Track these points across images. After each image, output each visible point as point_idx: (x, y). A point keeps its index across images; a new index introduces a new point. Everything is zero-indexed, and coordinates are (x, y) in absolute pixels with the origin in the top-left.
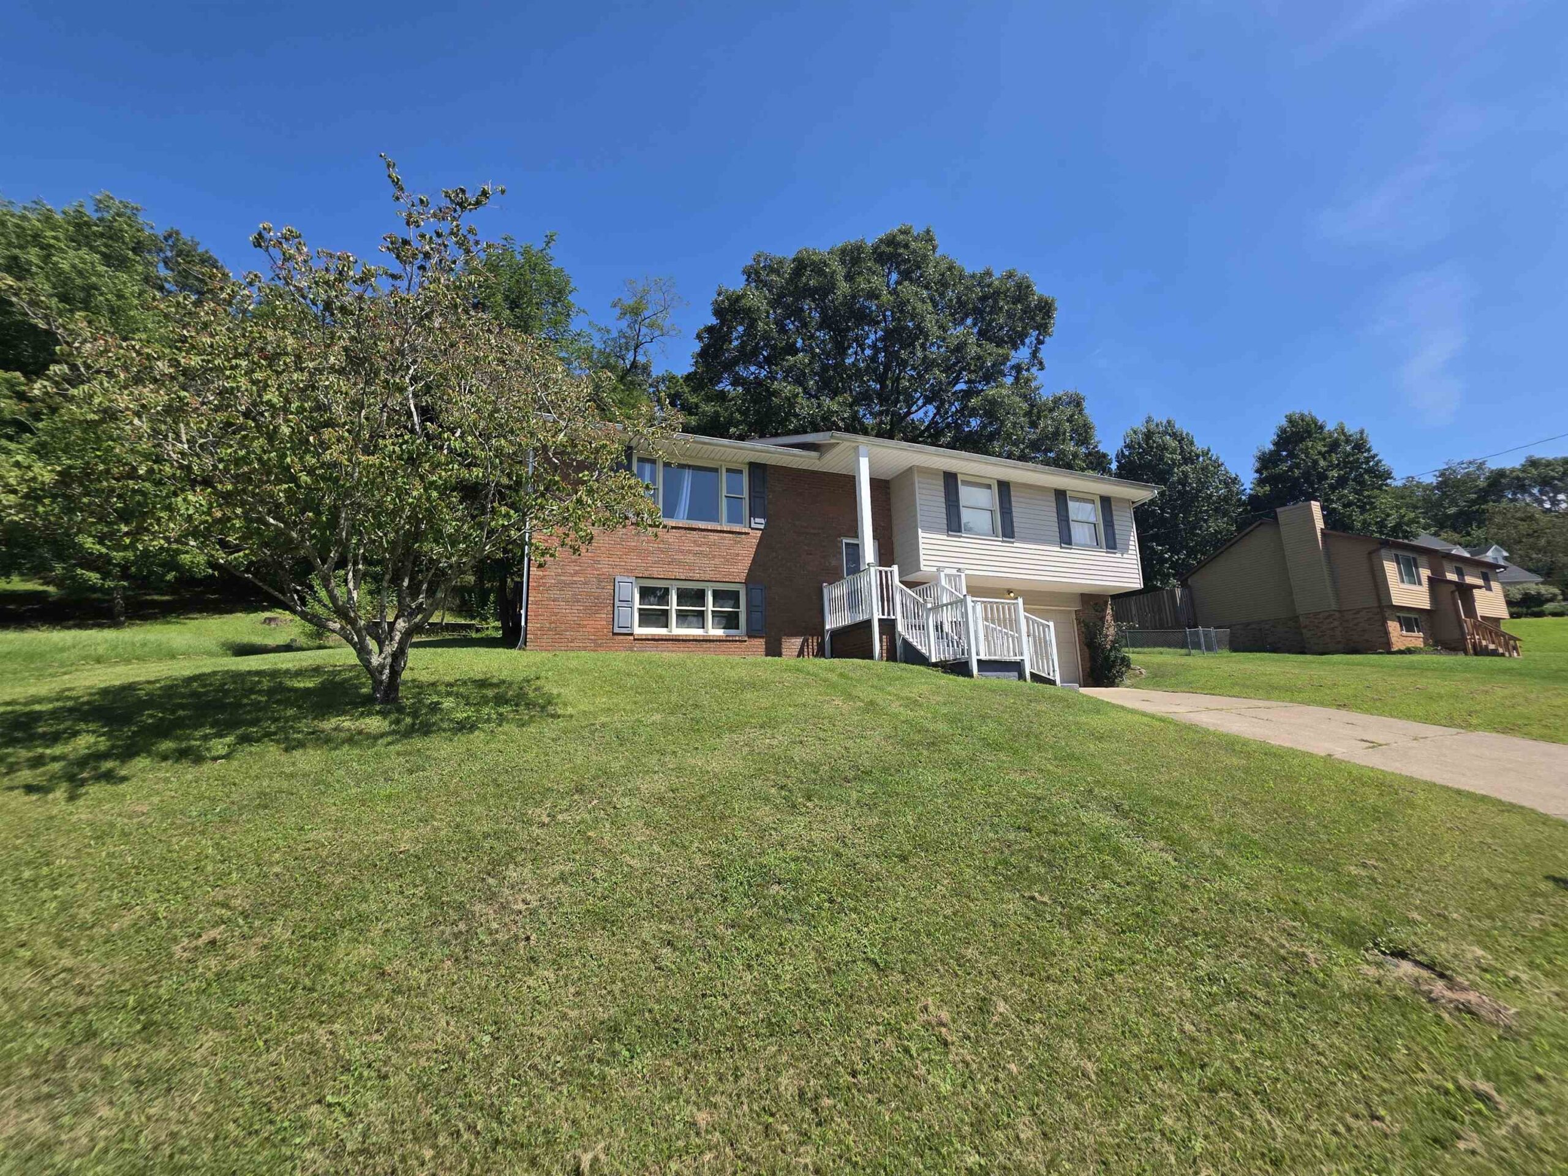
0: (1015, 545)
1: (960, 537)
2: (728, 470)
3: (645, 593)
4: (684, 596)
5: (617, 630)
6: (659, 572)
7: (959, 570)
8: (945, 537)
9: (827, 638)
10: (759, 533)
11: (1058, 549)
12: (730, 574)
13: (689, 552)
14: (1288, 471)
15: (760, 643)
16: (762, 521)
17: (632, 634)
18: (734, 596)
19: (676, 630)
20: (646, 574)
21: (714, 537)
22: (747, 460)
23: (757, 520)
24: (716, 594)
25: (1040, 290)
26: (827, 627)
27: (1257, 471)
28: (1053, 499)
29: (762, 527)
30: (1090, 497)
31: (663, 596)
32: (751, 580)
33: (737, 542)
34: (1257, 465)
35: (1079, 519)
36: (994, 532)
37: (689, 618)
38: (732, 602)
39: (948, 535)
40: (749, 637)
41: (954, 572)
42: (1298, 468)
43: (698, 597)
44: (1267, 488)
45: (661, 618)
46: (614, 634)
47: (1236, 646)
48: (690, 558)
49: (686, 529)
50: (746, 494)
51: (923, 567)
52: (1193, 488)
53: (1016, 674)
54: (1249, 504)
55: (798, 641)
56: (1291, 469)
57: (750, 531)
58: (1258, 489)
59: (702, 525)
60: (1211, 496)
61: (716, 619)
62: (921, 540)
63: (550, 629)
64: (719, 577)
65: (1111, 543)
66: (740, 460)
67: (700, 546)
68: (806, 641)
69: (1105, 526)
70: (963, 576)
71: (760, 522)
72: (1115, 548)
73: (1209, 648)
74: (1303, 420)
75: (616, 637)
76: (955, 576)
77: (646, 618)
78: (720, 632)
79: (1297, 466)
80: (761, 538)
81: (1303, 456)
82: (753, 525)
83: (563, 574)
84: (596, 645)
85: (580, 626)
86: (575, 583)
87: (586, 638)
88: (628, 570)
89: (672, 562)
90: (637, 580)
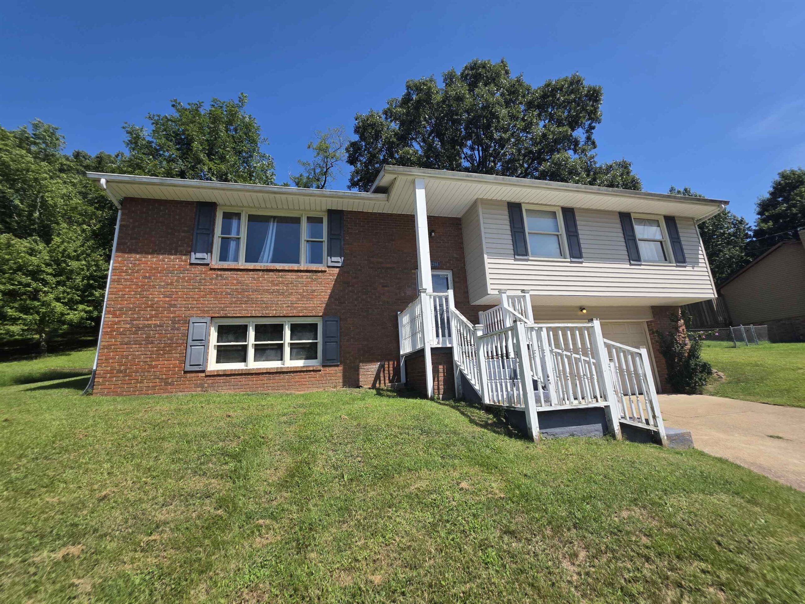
0: (584, 265)
1: (528, 260)
2: (309, 219)
3: (223, 331)
4: (261, 331)
5: (188, 368)
6: (237, 311)
7: (523, 291)
8: (512, 261)
9: (402, 363)
10: (337, 270)
11: (628, 266)
12: (306, 308)
13: (267, 291)
14: (786, 210)
15: (337, 372)
16: (338, 259)
17: (203, 371)
18: (313, 328)
19: (252, 364)
20: (222, 313)
21: (290, 276)
22: (324, 208)
23: (334, 259)
24: (295, 329)
25: (588, 82)
26: (401, 353)
27: (759, 214)
28: (618, 221)
29: (340, 265)
30: (653, 217)
31: (241, 332)
32: (327, 314)
33: (313, 280)
34: (758, 209)
35: (646, 237)
36: (562, 254)
37: (268, 352)
38: (312, 334)
39: (515, 260)
40: (323, 366)
41: (519, 293)
42: (795, 207)
43: (275, 331)
44: (771, 223)
45: (239, 353)
46: (186, 372)
47: (775, 338)
48: (267, 297)
49: (263, 270)
50: (325, 238)
51: (490, 292)
52: (709, 230)
53: (599, 426)
54: (754, 236)
55: (374, 367)
56: (789, 208)
57: (327, 269)
58: (762, 225)
59: (279, 266)
60: (724, 233)
61: (295, 351)
62: (487, 266)
63: (120, 371)
64: (295, 312)
65: (680, 258)
66: (318, 208)
67: (277, 285)
68: (382, 367)
69: (673, 243)
70: (528, 296)
71: (339, 260)
72: (684, 262)
73: (751, 340)
74: (794, 174)
75: (188, 375)
76: (519, 297)
77: (223, 354)
78: (299, 363)
79: (794, 206)
80: (339, 274)
81: (798, 198)
82: (330, 264)
83: (138, 319)
84: (167, 384)
85: (151, 366)
86: (149, 326)
87: (156, 377)
88: (204, 311)
89: (249, 301)
90: (215, 320)
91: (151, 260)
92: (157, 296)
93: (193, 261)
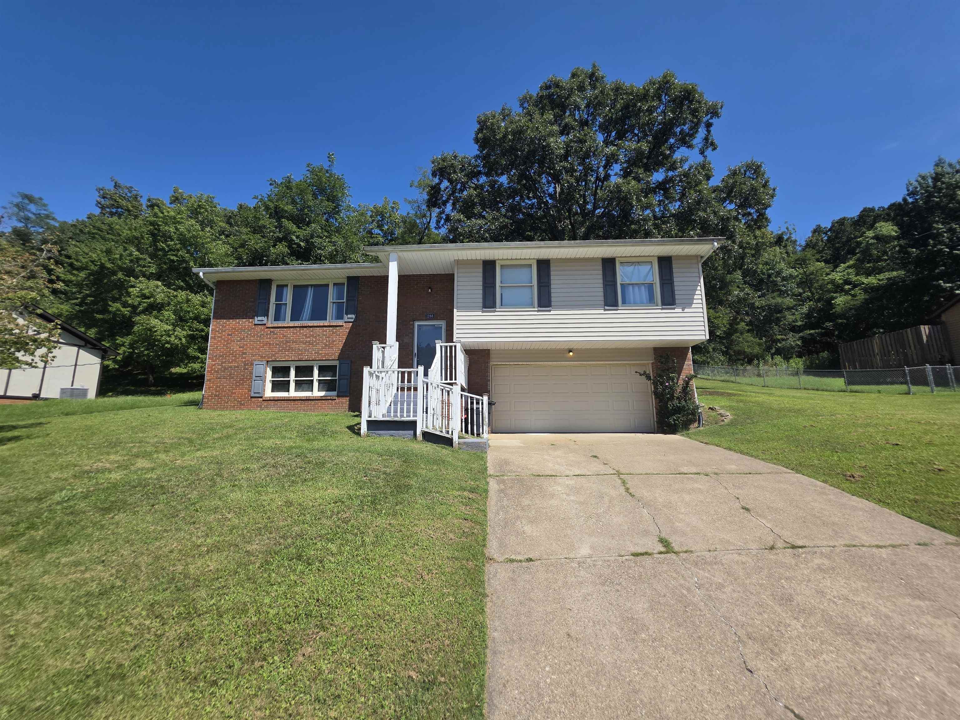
0: (552, 312)
1: (495, 311)
2: (335, 284)
3: (275, 371)
4: (300, 371)
5: (253, 395)
6: (283, 357)
8: (481, 313)
10: (351, 324)
11: (602, 312)
12: (328, 354)
13: (302, 342)
15: (345, 401)
16: (354, 316)
17: (261, 397)
18: (333, 368)
19: (293, 393)
20: (274, 358)
22: (345, 275)
23: (349, 316)
24: (322, 370)
28: (601, 264)
29: (353, 320)
30: (645, 259)
31: (286, 371)
32: (342, 358)
33: (334, 333)
35: (633, 281)
36: (532, 304)
37: (303, 385)
38: (331, 373)
39: (484, 312)
40: (337, 397)
43: (308, 371)
45: (285, 386)
46: (251, 397)
48: (302, 346)
49: (300, 327)
50: (345, 299)
53: (411, 432)
57: (344, 324)
59: (310, 323)
61: (321, 385)
62: (456, 318)
63: (216, 396)
64: (320, 357)
65: (669, 299)
66: (342, 277)
67: (309, 337)
69: (663, 284)
71: (351, 317)
72: (673, 303)
75: (253, 399)
77: (276, 386)
78: (322, 394)
80: (351, 327)
82: (346, 320)
83: (225, 362)
84: (241, 404)
85: (232, 393)
86: (231, 367)
87: (235, 400)
88: (262, 357)
89: (291, 349)
90: (270, 363)
91: (232, 323)
92: (235, 347)
93: (256, 322)
